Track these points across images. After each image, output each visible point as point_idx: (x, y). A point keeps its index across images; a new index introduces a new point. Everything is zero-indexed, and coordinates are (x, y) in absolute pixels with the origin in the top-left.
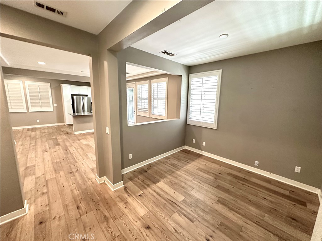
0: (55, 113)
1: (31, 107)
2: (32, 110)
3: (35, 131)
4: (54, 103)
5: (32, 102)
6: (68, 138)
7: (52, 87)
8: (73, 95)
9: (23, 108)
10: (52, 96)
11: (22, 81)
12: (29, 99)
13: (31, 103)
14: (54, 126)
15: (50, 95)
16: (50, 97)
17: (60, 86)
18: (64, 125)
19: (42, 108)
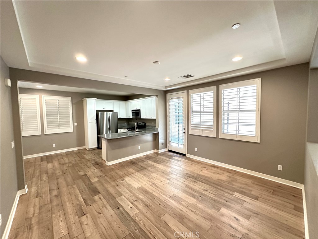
0: (75, 134)
1: (48, 128)
2: (47, 131)
3: (52, 162)
4: (74, 122)
5: (49, 122)
6: (104, 175)
7: (73, 103)
8: (98, 112)
9: (38, 130)
10: (73, 113)
11: (38, 96)
12: (46, 118)
13: (47, 122)
14: (73, 151)
15: (70, 112)
16: (70, 115)
17: (83, 101)
18: (85, 149)
19: (60, 128)
